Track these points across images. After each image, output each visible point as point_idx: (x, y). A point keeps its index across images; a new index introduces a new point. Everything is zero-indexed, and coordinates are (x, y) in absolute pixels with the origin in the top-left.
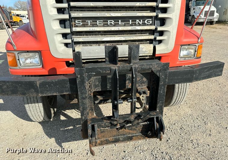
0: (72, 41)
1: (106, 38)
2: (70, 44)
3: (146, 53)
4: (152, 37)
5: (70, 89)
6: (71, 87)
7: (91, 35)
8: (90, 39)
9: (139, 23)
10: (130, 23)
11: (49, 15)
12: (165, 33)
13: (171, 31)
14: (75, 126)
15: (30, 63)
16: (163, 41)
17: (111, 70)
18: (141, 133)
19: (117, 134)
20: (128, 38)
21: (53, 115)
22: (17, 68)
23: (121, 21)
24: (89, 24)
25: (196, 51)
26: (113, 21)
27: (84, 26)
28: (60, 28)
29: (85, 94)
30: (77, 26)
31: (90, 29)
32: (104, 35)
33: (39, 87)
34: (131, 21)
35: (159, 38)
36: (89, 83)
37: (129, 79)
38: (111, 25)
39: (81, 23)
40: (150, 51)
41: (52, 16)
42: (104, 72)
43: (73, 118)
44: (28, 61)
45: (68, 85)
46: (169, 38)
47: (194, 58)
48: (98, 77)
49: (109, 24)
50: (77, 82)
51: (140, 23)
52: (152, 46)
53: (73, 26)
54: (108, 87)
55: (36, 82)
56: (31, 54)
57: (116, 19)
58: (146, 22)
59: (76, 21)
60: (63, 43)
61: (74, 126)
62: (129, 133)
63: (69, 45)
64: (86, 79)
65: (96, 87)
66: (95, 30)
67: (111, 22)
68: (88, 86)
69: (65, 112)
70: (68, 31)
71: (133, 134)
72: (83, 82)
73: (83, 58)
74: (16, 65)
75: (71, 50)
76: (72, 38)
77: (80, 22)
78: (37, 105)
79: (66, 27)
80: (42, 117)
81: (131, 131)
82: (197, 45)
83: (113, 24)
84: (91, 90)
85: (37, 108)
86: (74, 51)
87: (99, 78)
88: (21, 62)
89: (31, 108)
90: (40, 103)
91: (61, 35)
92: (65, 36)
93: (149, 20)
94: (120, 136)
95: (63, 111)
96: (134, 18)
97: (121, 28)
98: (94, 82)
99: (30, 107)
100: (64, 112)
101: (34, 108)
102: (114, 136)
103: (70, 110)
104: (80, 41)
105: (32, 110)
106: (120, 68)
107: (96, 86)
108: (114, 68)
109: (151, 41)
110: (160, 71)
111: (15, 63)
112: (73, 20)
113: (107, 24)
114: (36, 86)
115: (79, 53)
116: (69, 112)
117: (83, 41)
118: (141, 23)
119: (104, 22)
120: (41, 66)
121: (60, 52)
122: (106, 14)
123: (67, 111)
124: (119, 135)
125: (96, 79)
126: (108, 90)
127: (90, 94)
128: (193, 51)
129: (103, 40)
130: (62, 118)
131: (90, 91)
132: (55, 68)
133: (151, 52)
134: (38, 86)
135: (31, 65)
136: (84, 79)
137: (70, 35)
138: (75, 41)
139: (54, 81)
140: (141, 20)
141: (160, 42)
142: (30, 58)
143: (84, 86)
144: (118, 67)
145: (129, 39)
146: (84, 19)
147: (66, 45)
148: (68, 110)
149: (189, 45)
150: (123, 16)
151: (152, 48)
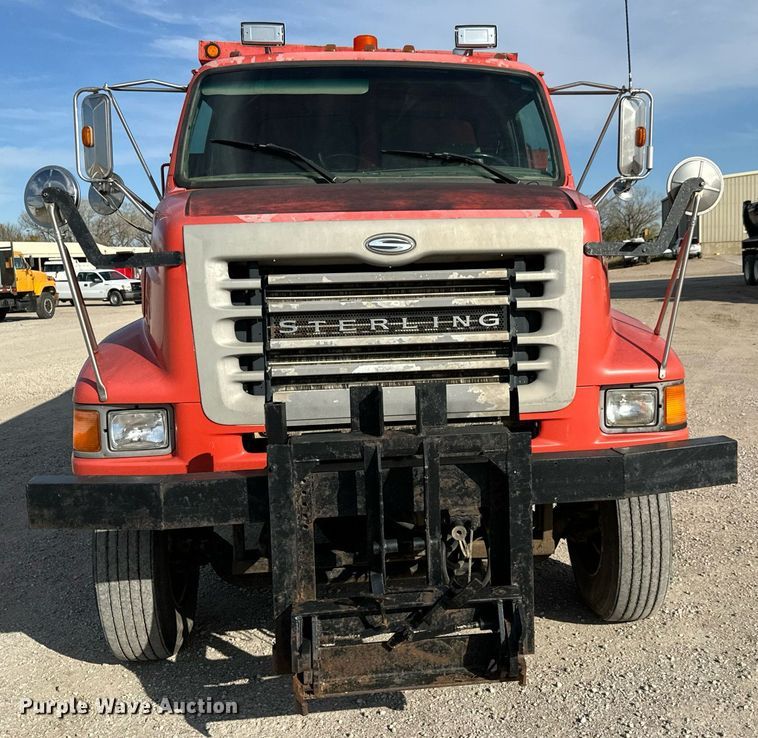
0: (266, 375)
1: (364, 367)
2: (259, 383)
3: (489, 409)
4: (504, 363)
5: (247, 509)
6: (251, 503)
7: (321, 359)
8: (318, 371)
9: (460, 324)
10: (436, 325)
11: (210, 308)
12: (544, 352)
13: (561, 347)
14: (255, 677)
15: (139, 440)
16: (540, 375)
17: (363, 450)
18: (465, 665)
19: (385, 664)
20: (429, 366)
21: (180, 641)
22: (99, 454)
23: (409, 320)
24: (317, 330)
25: (659, 406)
26: (385, 321)
27: (302, 334)
28: (235, 340)
29: (289, 520)
30: (283, 336)
31: (318, 343)
32: (361, 357)
33: (163, 500)
34: (436, 318)
35: (523, 366)
36: (304, 492)
37: (423, 482)
38: (379, 332)
39: (295, 328)
40: (500, 402)
41: (215, 311)
42: (345, 455)
43: (252, 654)
44: (134, 435)
45: (244, 497)
46: (556, 365)
47: (655, 428)
48: (330, 475)
49: (373, 328)
50: (270, 484)
51: (465, 325)
52: (506, 388)
53: (273, 334)
54: (359, 506)
55: (158, 485)
56: (143, 415)
57: (393, 314)
58: (481, 321)
59: (282, 324)
60: (241, 382)
61: (253, 678)
62: (425, 661)
63: (256, 388)
64: (294, 475)
65: (324, 504)
66: (333, 345)
67: (379, 322)
68: (300, 500)
69: (224, 638)
70: (256, 348)
71: (440, 667)
72: (284, 484)
73: (289, 424)
74: (98, 447)
75: (261, 400)
76: (266, 369)
77: (291, 324)
78: (137, 588)
79: (253, 337)
80: (144, 632)
81: (431, 657)
82: (660, 386)
83: (386, 327)
84: (309, 514)
85: (136, 595)
86: (269, 400)
87: (334, 478)
88: (113, 438)
89: (113, 597)
90: (147, 578)
91: (237, 360)
92: (246, 362)
93: (492, 317)
94: (395, 674)
95: (215, 634)
96: (446, 312)
97: (407, 340)
98: (319, 489)
99: (112, 592)
100: (218, 636)
101: (126, 598)
102: (376, 672)
103: (243, 632)
104: (288, 375)
105: (116, 602)
106: (389, 445)
107: (323, 502)
108: (372, 445)
109: (504, 375)
110: (505, 457)
111: (95, 441)
112: (273, 319)
113: (369, 328)
114: (157, 497)
115: (281, 406)
116: (236, 639)
117: (296, 374)
118: (468, 325)
119: (358, 322)
120: (169, 450)
121: (230, 407)
122: (365, 303)
123: (232, 633)
124: (392, 670)
125: (325, 479)
126: (359, 514)
127: (306, 527)
128: (651, 406)
129: (356, 371)
130: (212, 654)
131: (306, 515)
132: (209, 454)
133: (504, 408)
134: (162, 497)
135: (139, 445)
136: (287, 475)
137: (262, 359)
138: (273, 374)
139: (207, 484)
140: (468, 317)
141: (532, 376)
142: (141, 425)
143: (288, 498)
144: (383, 441)
145: (435, 368)
146: (302, 316)
147: (249, 387)
148: (236, 630)
149: (632, 386)
150: (412, 306)
151: (507, 395)
